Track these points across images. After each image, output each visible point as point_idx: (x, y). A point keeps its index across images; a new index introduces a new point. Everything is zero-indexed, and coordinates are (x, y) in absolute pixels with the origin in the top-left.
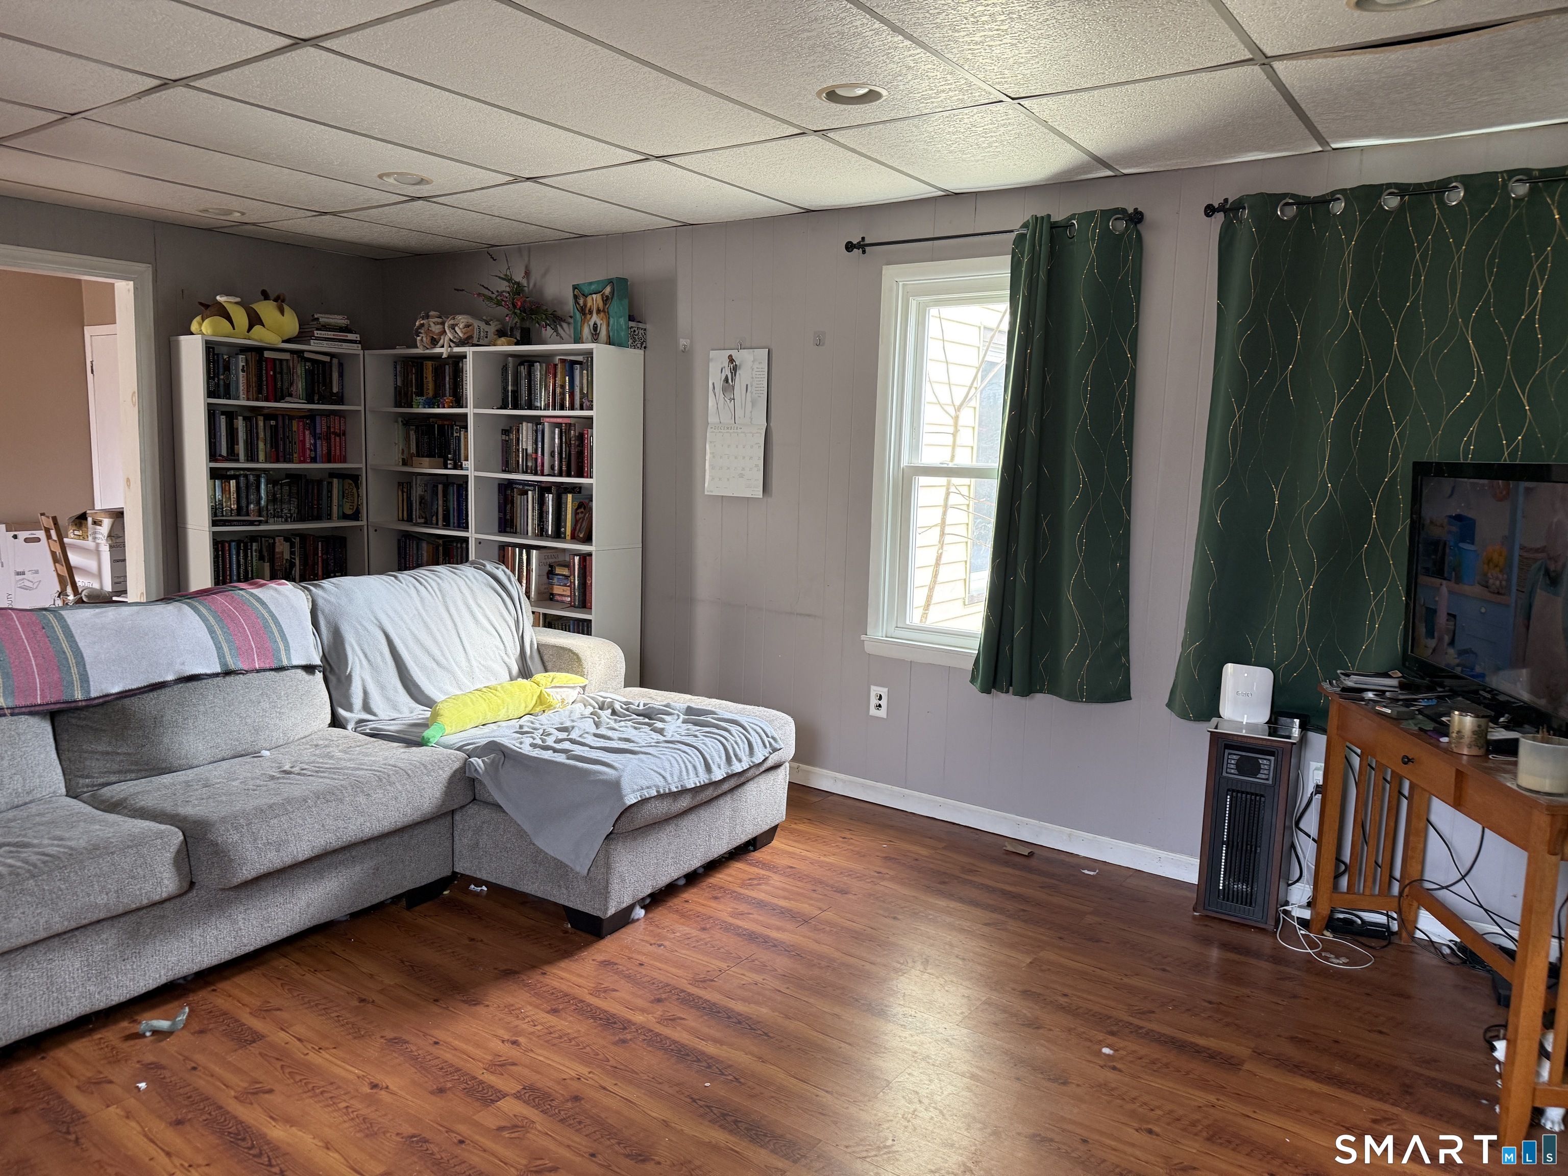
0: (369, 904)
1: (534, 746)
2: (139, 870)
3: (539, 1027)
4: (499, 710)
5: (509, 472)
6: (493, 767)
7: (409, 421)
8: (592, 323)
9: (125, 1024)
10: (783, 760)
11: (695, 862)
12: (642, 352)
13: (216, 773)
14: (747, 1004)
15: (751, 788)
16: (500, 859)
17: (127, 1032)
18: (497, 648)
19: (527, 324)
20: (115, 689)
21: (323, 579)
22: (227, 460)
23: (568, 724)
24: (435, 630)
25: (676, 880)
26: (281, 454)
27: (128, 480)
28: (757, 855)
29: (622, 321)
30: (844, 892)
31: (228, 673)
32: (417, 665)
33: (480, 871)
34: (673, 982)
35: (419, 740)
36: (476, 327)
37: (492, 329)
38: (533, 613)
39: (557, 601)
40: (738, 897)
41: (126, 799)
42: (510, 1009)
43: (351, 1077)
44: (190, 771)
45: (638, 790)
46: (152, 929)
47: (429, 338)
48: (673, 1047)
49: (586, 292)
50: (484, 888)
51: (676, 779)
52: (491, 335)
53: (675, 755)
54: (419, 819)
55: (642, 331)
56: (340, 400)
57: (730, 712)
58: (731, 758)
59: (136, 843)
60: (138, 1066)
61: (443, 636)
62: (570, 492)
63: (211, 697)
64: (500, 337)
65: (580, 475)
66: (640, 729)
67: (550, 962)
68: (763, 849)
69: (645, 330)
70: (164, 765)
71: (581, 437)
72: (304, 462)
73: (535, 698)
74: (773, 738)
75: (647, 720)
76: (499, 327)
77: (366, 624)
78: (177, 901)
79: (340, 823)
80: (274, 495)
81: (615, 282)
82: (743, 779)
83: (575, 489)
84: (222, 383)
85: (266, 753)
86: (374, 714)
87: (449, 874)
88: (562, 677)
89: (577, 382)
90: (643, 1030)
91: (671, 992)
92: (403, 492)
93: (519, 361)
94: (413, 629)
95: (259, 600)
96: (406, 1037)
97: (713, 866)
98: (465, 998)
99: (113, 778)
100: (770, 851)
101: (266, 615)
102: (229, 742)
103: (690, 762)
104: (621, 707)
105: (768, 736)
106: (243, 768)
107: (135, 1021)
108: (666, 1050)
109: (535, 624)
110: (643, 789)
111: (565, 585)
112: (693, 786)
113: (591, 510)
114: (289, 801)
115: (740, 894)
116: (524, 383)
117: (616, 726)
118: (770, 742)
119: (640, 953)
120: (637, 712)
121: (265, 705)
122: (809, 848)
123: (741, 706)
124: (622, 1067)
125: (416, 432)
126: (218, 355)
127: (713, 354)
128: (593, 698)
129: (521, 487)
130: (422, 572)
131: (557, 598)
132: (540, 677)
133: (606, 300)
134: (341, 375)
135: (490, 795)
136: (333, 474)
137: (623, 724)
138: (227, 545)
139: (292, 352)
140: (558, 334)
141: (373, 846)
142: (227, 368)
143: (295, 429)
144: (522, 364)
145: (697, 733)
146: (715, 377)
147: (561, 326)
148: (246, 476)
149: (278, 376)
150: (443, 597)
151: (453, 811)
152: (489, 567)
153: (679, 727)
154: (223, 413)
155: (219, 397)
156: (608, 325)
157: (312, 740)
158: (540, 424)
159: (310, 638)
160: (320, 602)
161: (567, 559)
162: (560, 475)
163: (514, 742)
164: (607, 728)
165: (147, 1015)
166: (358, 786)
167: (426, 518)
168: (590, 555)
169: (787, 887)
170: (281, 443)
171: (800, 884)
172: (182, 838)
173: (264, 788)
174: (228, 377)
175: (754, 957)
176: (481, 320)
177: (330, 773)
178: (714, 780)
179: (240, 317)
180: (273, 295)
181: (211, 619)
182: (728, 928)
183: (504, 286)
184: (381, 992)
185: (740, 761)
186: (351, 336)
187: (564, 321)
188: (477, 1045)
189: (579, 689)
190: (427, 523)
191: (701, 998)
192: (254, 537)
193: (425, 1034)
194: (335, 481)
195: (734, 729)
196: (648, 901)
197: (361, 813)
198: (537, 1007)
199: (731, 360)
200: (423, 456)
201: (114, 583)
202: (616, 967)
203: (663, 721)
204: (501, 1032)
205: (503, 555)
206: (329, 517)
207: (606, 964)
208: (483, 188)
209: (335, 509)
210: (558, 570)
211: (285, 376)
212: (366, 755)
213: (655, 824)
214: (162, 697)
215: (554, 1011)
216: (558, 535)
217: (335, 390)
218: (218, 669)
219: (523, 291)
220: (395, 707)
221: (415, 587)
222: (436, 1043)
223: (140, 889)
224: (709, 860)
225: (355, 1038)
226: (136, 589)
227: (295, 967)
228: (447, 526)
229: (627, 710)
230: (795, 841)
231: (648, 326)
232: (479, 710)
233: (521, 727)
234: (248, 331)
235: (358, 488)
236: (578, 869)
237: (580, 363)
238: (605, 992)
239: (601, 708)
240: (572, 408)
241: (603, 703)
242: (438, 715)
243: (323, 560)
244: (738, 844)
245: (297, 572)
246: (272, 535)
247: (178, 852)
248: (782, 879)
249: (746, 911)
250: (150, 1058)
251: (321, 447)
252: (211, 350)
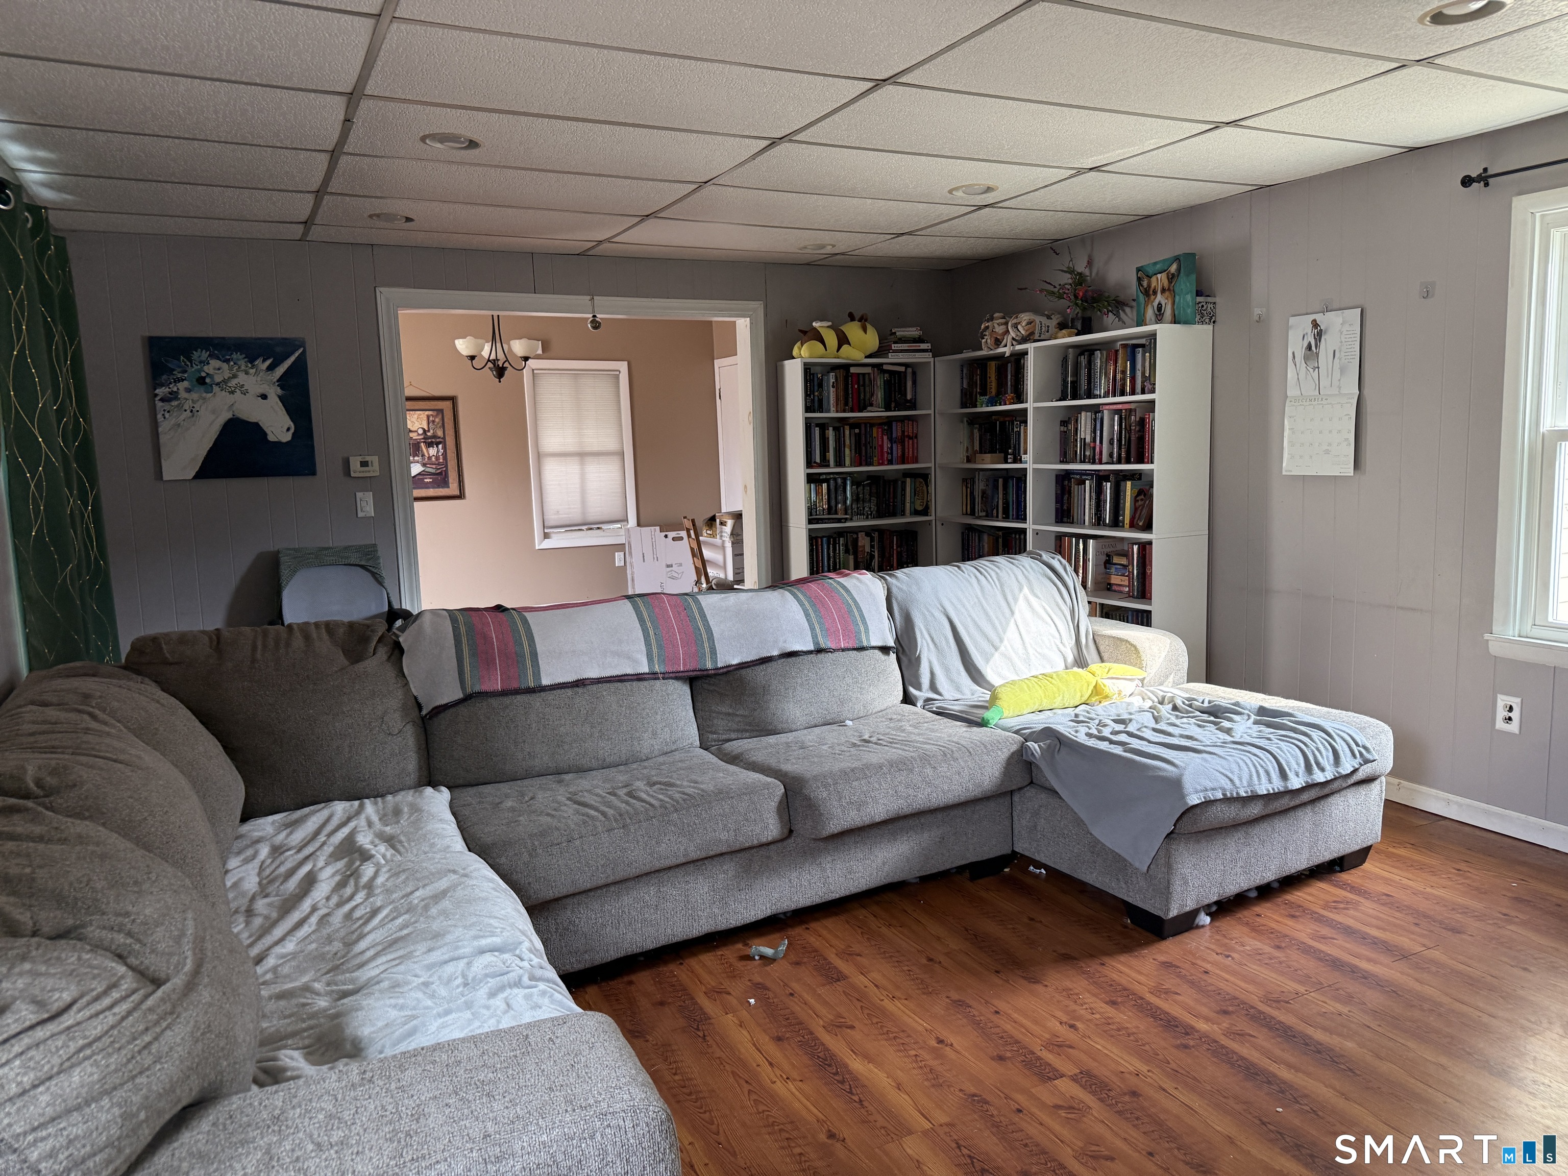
0: (936, 871)
1: (1089, 735)
2: (751, 814)
3: (1098, 1016)
4: (1055, 698)
5: (1067, 462)
6: (1049, 752)
7: (973, 420)
8: (1156, 304)
9: (740, 946)
10: (1377, 773)
11: (1270, 875)
12: (1210, 327)
13: (810, 737)
14: (1328, 1034)
15: (1336, 800)
16: (1058, 844)
17: (742, 953)
18: (1053, 637)
19: (1088, 314)
20: (735, 662)
21: (898, 569)
22: (820, 466)
23: (1125, 716)
24: (994, 617)
25: (1246, 891)
26: (863, 458)
27: (746, 487)
28: (1345, 876)
29: (1189, 297)
30: (1456, 931)
31: (819, 651)
32: (977, 650)
33: (1039, 854)
34: (1242, 997)
35: (979, 720)
36: (1038, 322)
37: (1053, 323)
38: (1089, 602)
39: (1115, 591)
40: (1320, 919)
41: (742, 754)
42: (1068, 993)
43: (920, 1028)
44: (789, 734)
45: (1202, 791)
46: (761, 867)
47: (993, 339)
48: (1240, 1063)
49: (1151, 272)
50: (1043, 871)
51: (1245, 784)
52: (1053, 329)
53: (1245, 758)
54: (980, 796)
55: (1212, 306)
56: (913, 405)
57: (1311, 715)
58: (1311, 765)
59: (750, 791)
60: (749, 983)
61: (1001, 623)
62: (1129, 480)
63: (806, 672)
64: (1061, 330)
65: (1141, 461)
66: (1204, 727)
67: (1110, 954)
68: (1353, 871)
69: (1214, 303)
70: (770, 728)
71: (1142, 422)
72: (882, 464)
73: (1091, 688)
74: (1365, 748)
75: (1212, 718)
76: (1060, 320)
77: (933, 611)
78: (779, 845)
79: (911, 792)
80: (858, 495)
81: (1182, 258)
82: (1326, 791)
83: (1135, 476)
84: (816, 398)
85: (849, 723)
86: (940, 694)
87: (1009, 852)
88: (1118, 669)
89: (1139, 366)
90: (1205, 1038)
91: (1239, 1005)
92: (967, 488)
93: (1078, 351)
94: (974, 616)
95: (844, 587)
96: (969, 1001)
97: (1291, 882)
98: (1024, 975)
99: (733, 736)
100: (1361, 874)
101: (850, 601)
102: (820, 711)
103: (1262, 766)
104: (1184, 703)
105: (1357, 745)
106: (831, 734)
107: (746, 945)
108: (1233, 1065)
109: (1092, 614)
110: (1206, 790)
111: (1123, 575)
112: (1265, 792)
113: (1151, 497)
114: (868, 766)
115: (1323, 916)
116: (1084, 372)
117: (1178, 722)
118: (1360, 753)
119: (1204, 960)
120: (1201, 709)
121: (849, 680)
122: (1410, 876)
123: (1325, 709)
124: (1184, 1072)
125: (980, 430)
126: (813, 374)
127: (1292, 320)
128: (1152, 692)
129: (1078, 477)
130: (982, 563)
131: (1115, 588)
132: (1095, 667)
133: (1172, 278)
134: (914, 383)
135: (1047, 780)
136: (907, 474)
137: (1185, 720)
138: (820, 540)
139: (873, 366)
140: (1120, 319)
141: (940, 815)
142: (820, 385)
143: (875, 435)
144: (1082, 354)
145: (1270, 736)
146: (1296, 344)
147: (1124, 311)
148: (835, 479)
149: (862, 388)
150: (1002, 585)
151: (1012, 792)
152: (1046, 557)
153: (1250, 728)
154: (817, 425)
155: (814, 412)
156: (1173, 303)
157: (887, 714)
158: (1099, 412)
159: (886, 623)
160: (894, 590)
161: (1126, 548)
162: (1119, 462)
163: (1070, 730)
164: (1168, 724)
165: (757, 941)
166: (925, 759)
167: (987, 512)
168: (1150, 543)
169: (1381, 915)
170: (863, 448)
171: (1398, 914)
172: (783, 790)
173: (848, 754)
174: (821, 394)
175: (1337, 986)
176: (1043, 315)
177: (902, 744)
178: (1290, 788)
179: (831, 338)
180: (857, 316)
181: (806, 603)
182: (1307, 950)
183: (1066, 279)
184: (947, 954)
185: (1322, 770)
186: (923, 346)
187: (1127, 305)
188: (1036, 1022)
189: (1137, 682)
190: (989, 516)
191: (1274, 1018)
192: (841, 533)
193: (987, 1002)
194: (908, 480)
195: (1315, 734)
196: (1214, 909)
197: (929, 784)
198: (1094, 995)
199: (1315, 324)
200: (985, 453)
201: (735, 574)
202: (1178, 970)
203: (1230, 720)
204: (1059, 1014)
205: (1060, 545)
206: (903, 514)
207: (1167, 965)
208: (1046, 186)
209: (908, 505)
210: (1116, 560)
211: (867, 389)
212: (933, 731)
213: (1221, 828)
214: (769, 670)
215: (1113, 1003)
216: (1116, 523)
217: (909, 397)
218: (811, 647)
219: (1085, 281)
220: (958, 689)
221: (976, 577)
222: (997, 1012)
223: (751, 831)
224: (1284, 874)
225: (924, 993)
226: (751, 578)
227: (873, 918)
228: (1006, 518)
229: (1190, 706)
230: (1393, 866)
231: (1217, 300)
232: (1037, 697)
233: (1076, 716)
234: (838, 351)
235: (927, 486)
236: (1137, 865)
237: (1143, 346)
238: (1166, 993)
239: (1161, 703)
240: (1133, 393)
241: (1164, 698)
242: (997, 698)
243: (897, 552)
244: (1320, 862)
245: (875, 563)
246: (855, 531)
247: (780, 802)
248: (1375, 906)
249: (1329, 935)
250: (758, 979)
251: (897, 451)
252: (808, 371)
